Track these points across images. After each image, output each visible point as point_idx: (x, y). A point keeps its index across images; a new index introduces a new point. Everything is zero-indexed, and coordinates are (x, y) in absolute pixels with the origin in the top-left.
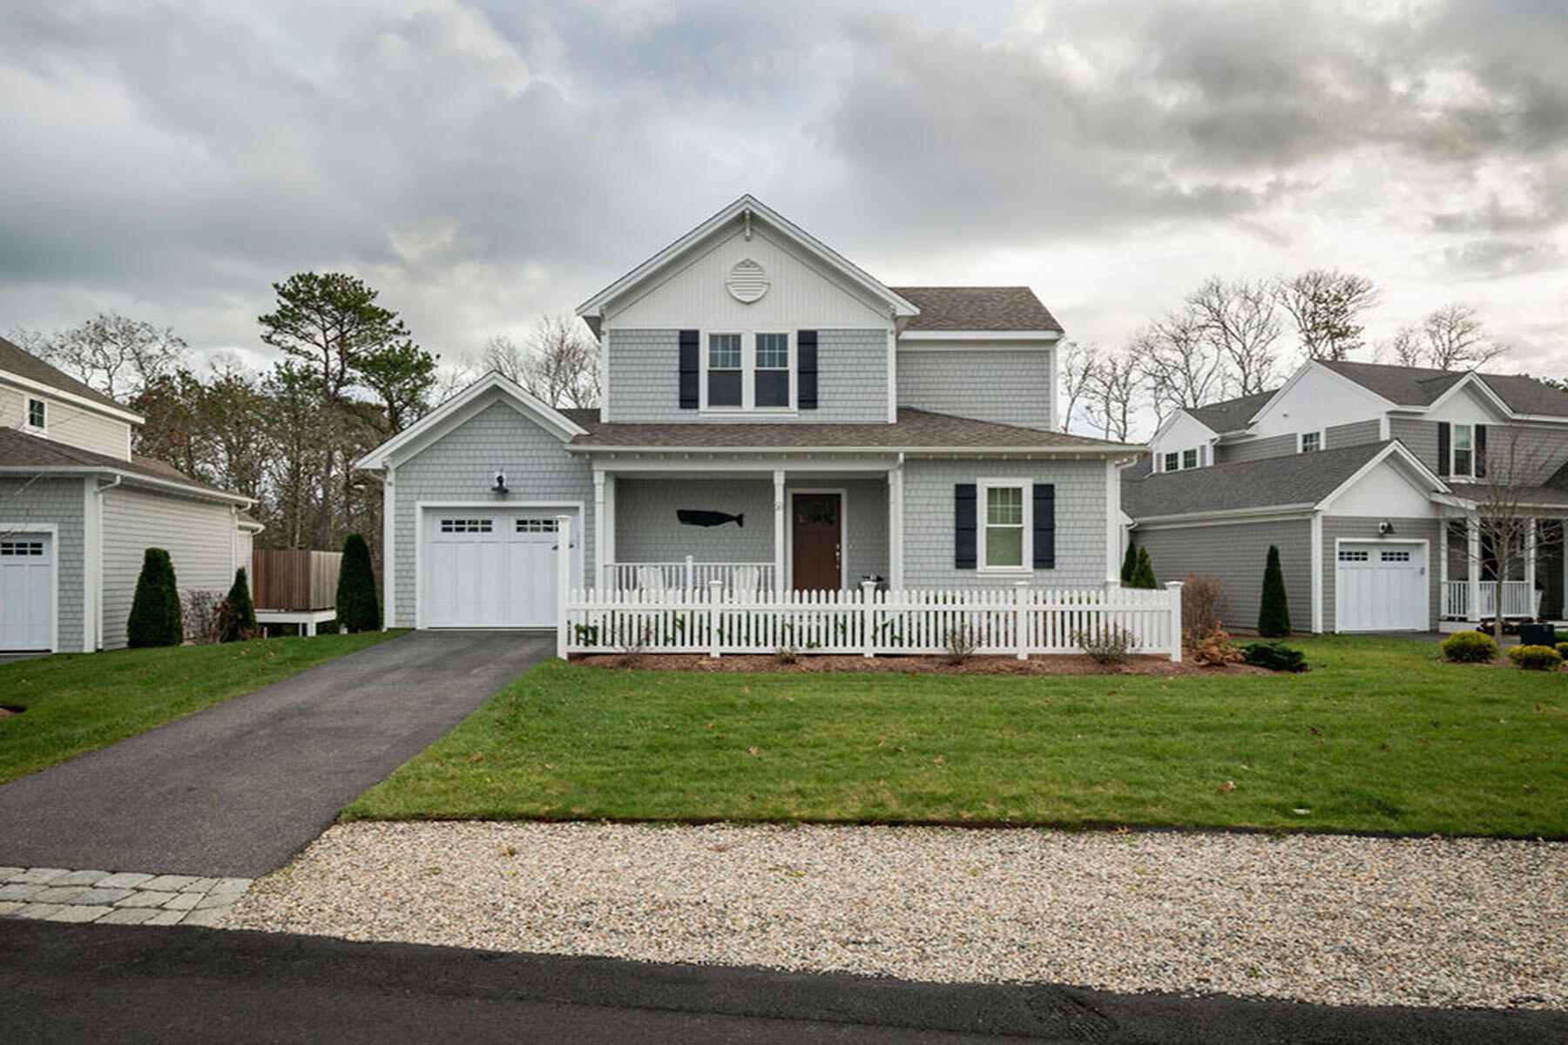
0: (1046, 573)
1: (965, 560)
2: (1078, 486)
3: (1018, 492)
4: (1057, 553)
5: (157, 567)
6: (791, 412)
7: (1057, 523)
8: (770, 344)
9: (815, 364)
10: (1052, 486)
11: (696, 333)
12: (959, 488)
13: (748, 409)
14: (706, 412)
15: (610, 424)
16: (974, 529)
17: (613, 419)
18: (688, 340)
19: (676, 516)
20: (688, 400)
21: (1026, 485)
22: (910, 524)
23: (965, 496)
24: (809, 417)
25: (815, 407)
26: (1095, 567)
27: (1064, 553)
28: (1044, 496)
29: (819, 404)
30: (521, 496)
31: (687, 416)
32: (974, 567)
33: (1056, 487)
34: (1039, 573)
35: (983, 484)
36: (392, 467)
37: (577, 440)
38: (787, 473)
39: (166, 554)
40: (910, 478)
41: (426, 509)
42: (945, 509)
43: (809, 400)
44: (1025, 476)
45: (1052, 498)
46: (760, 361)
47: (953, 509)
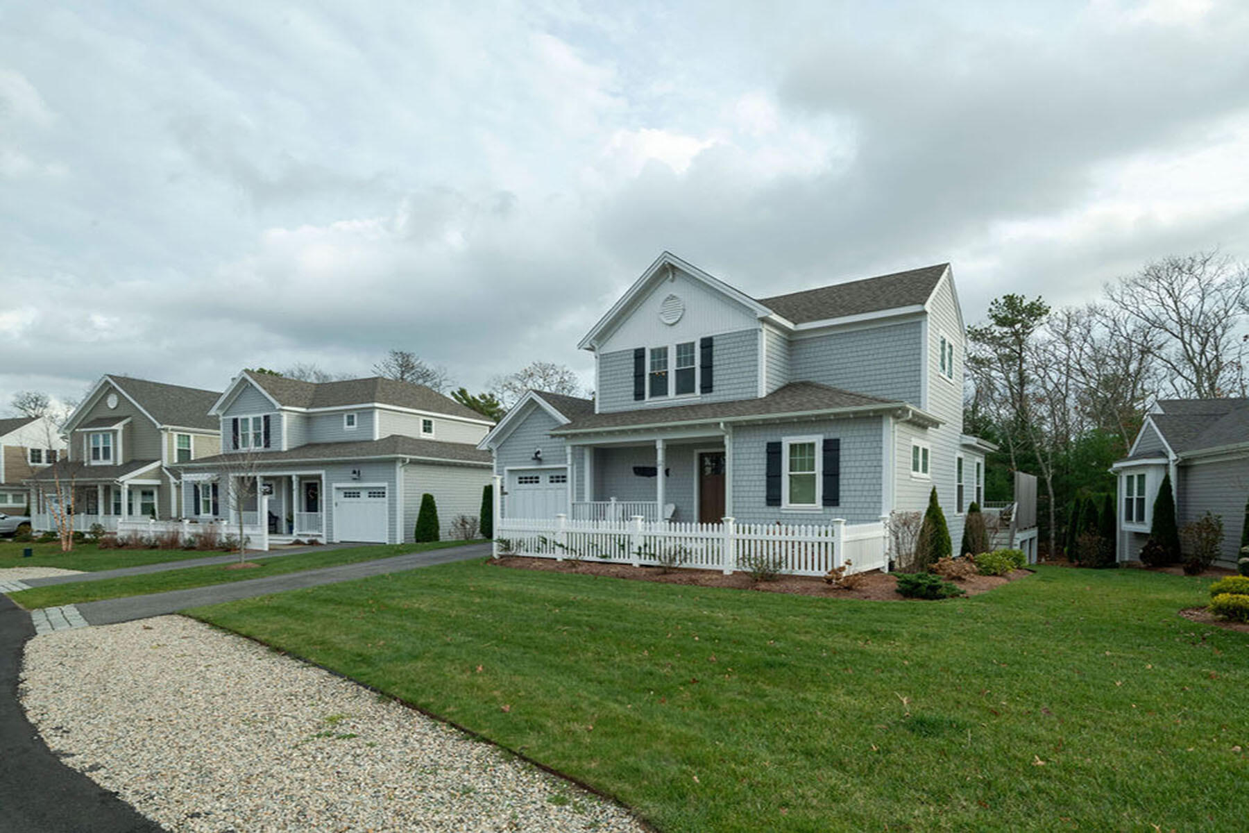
0: (833, 510)
1: (773, 499)
2: (859, 439)
3: (812, 445)
4: (841, 494)
5: (428, 504)
6: (696, 397)
7: (842, 470)
8: (685, 350)
9: (711, 361)
10: (838, 440)
11: (643, 350)
12: (769, 445)
13: (672, 397)
14: (649, 402)
15: (600, 414)
16: (780, 476)
17: (604, 410)
18: (639, 355)
19: (632, 471)
20: (639, 395)
21: (818, 440)
22: (737, 473)
23: (774, 451)
24: (709, 398)
25: (711, 391)
26: (872, 505)
27: (847, 493)
28: (832, 448)
29: (714, 389)
30: (548, 462)
31: (638, 406)
32: (780, 505)
33: (841, 441)
34: (828, 510)
35: (787, 441)
36: (494, 448)
37: (568, 426)
38: (664, 441)
39: (432, 497)
40: (737, 440)
41: (511, 471)
42: (760, 461)
43: (707, 387)
44: (818, 433)
45: (838, 450)
46: (679, 364)
47: (765, 461)
